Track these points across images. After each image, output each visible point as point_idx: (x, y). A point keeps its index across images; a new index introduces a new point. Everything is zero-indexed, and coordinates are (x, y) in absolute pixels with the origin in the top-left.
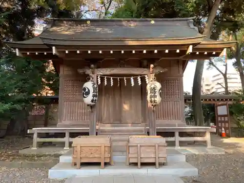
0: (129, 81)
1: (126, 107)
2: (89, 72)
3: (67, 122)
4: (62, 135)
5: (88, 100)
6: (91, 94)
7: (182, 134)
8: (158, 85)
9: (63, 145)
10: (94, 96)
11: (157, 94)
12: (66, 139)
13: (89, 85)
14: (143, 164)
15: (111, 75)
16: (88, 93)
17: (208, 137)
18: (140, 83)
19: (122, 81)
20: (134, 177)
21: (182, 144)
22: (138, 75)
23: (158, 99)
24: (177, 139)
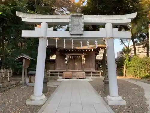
0: (77, 57)
1: (76, 64)
2: (66, 54)
3: (58, 69)
4: (57, 72)
5: (66, 62)
6: (67, 61)
7: (93, 73)
8: (85, 59)
9: (57, 75)
10: (68, 61)
11: (84, 61)
12: (59, 74)
13: (66, 59)
14: (80, 78)
15: (72, 55)
16: (66, 61)
17: (101, 74)
18: (80, 58)
19: (75, 57)
20: (78, 81)
21: (93, 76)
22: (79, 55)
23: (85, 62)
24: (91, 74)
